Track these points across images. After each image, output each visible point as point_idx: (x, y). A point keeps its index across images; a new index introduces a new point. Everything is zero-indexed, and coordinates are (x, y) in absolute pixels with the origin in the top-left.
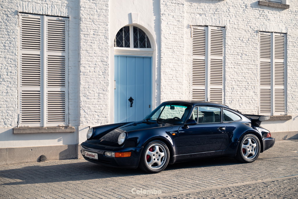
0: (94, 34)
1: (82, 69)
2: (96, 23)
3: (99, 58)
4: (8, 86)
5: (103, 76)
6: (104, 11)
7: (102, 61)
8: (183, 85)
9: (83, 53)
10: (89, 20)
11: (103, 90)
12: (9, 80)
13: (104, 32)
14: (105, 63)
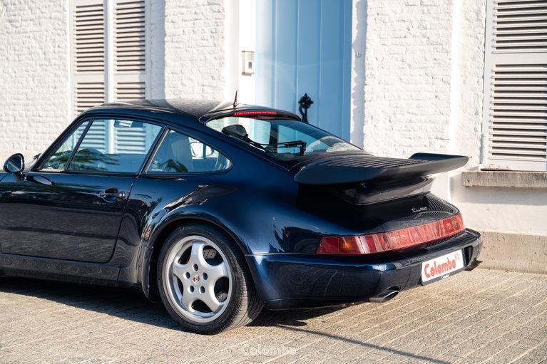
1: (169, 27)
4: (56, 75)
7: (209, 4)
11: (213, 77)
14: (215, 8)
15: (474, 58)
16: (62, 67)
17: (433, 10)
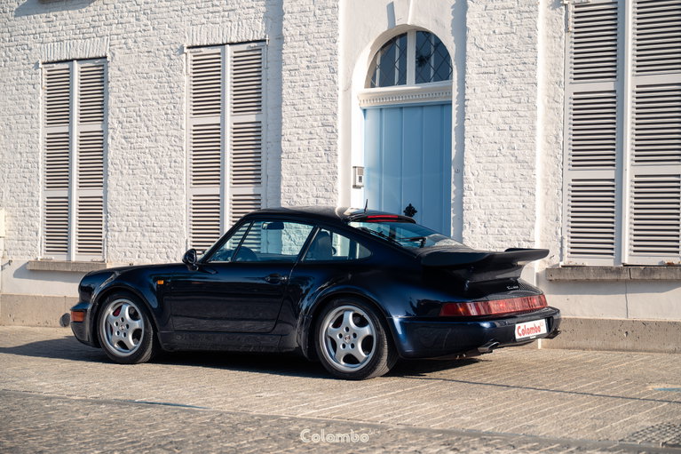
0: (308, 66)
1: (285, 146)
2: (312, 42)
3: (318, 118)
4: (171, 188)
5: (325, 158)
6: (329, 11)
7: (323, 125)
8: (532, 169)
9: (287, 110)
10: (298, 38)
11: (326, 190)
12: (173, 176)
13: (329, 57)
14: (329, 129)
15: (554, 174)
16: (177, 180)
17: (519, 133)
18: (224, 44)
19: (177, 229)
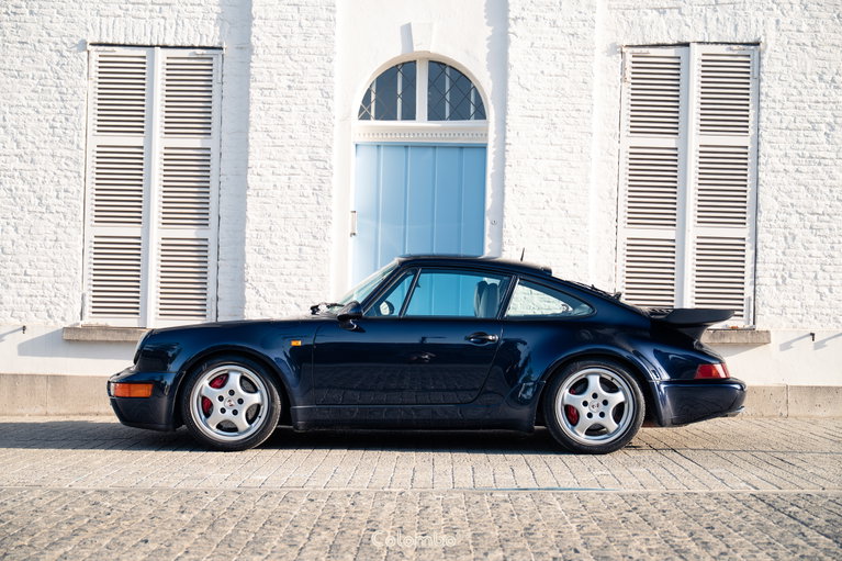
0: (289, 87)
1: (252, 180)
2: (296, 58)
3: (304, 150)
4: (58, 225)
5: (313, 199)
6: (322, 24)
7: (311, 159)
8: (586, 225)
9: (256, 138)
10: (275, 50)
11: (314, 237)
12: (62, 209)
13: (321, 79)
14: (321, 164)
16: (69, 216)
17: (571, 185)
18: (152, 46)
19: (68, 279)
